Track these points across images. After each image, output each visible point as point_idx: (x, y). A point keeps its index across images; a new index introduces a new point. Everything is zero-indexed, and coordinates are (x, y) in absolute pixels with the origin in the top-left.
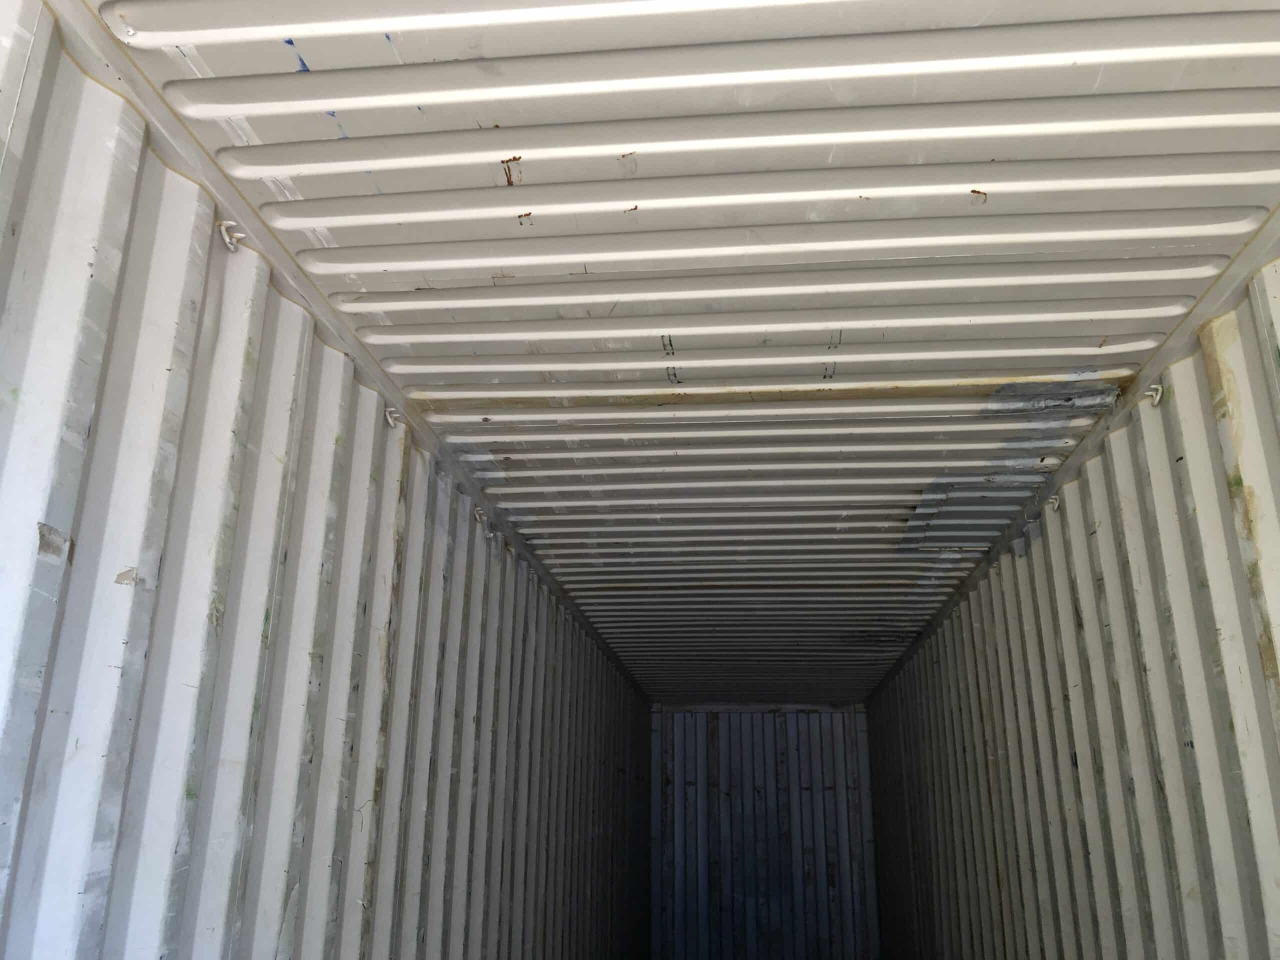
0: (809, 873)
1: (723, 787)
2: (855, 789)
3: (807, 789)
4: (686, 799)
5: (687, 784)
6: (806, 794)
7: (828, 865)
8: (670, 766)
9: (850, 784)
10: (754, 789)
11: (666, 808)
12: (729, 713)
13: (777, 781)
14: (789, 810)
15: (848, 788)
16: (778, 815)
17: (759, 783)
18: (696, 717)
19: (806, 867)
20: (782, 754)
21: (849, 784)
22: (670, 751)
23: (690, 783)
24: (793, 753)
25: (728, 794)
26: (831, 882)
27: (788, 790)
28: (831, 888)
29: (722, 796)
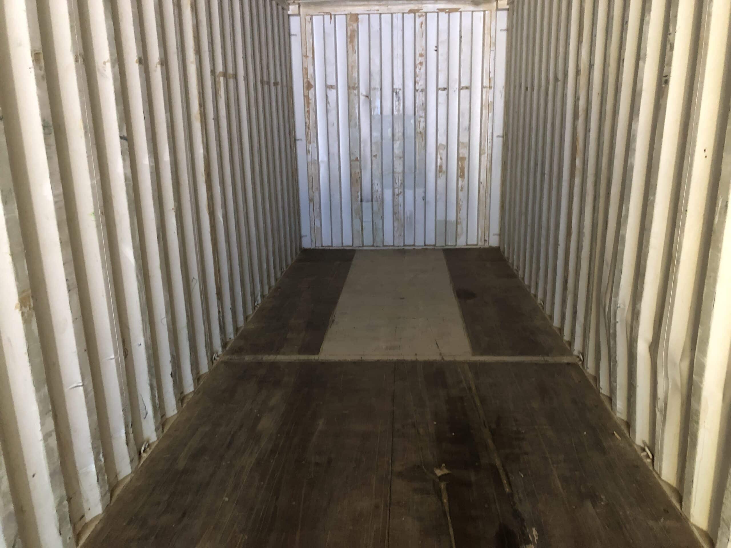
0: (441, 167)
1: (363, 90)
2: (490, 87)
3: (444, 89)
4: (327, 102)
5: (328, 87)
6: (442, 94)
7: (460, 159)
8: (310, 71)
9: (486, 83)
10: (393, 90)
11: (308, 111)
12: (369, 14)
13: (415, 82)
14: (425, 110)
15: (483, 87)
16: (415, 114)
17: (398, 85)
18: (335, 18)
19: (439, 160)
20: (421, 55)
21: (484, 85)
22: (311, 56)
23: (331, 87)
24: (432, 54)
25: (367, 97)
26: (461, 173)
27: (425, 91)
28: (460, 179)
29: (362, 98)
